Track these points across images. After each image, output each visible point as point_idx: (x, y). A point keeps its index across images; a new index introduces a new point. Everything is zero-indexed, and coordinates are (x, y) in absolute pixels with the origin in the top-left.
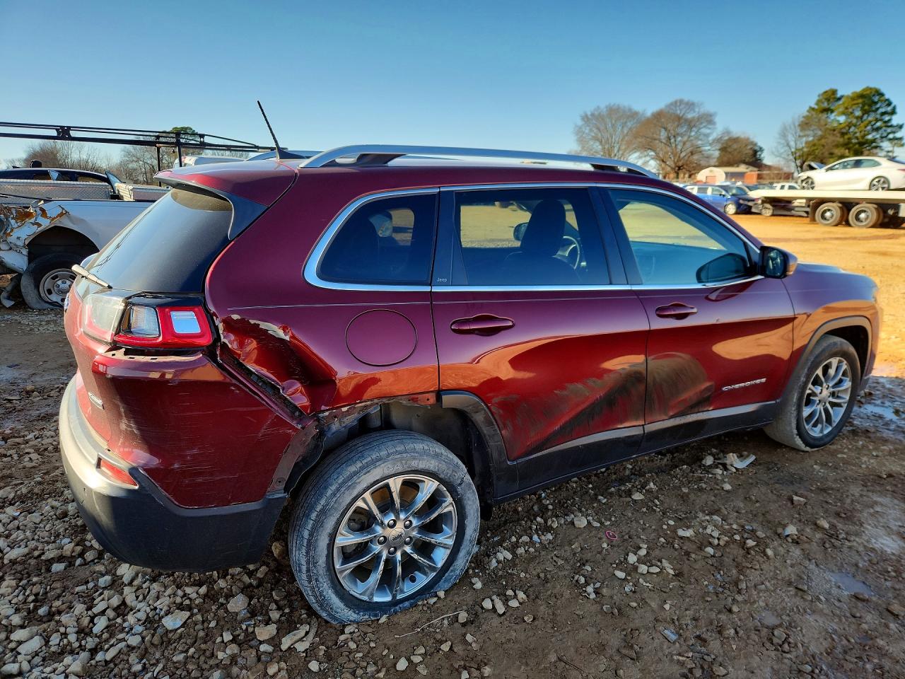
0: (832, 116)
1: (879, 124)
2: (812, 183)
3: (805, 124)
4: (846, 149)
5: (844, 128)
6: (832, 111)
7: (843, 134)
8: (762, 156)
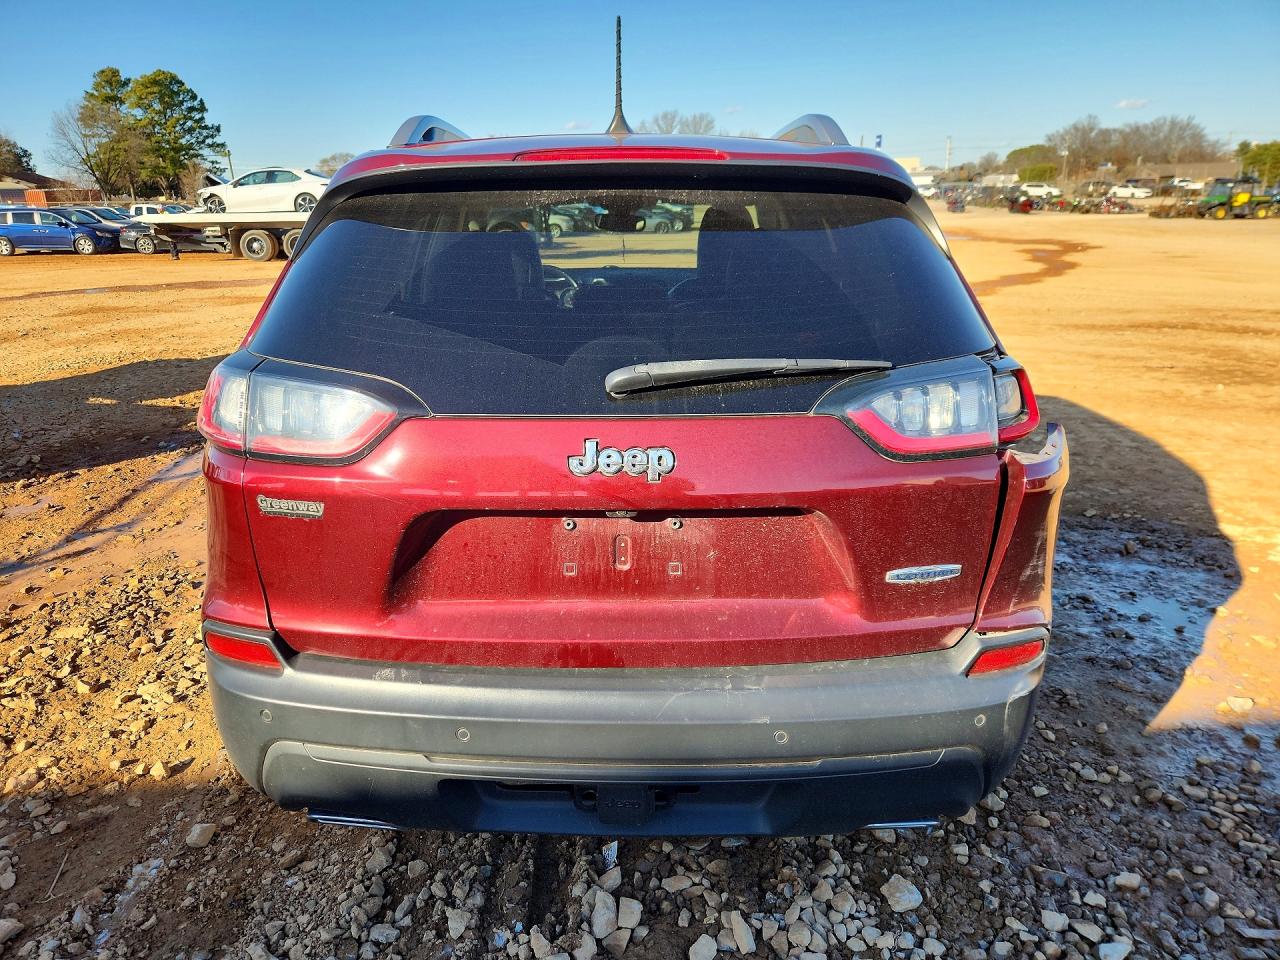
0: (124, 108)
1: (189, 123)
2: (221, 203)
3: (88, 118)
4: (158, 157)
5: (145, 127)
6: (122, 102)
7: (149, 136)
8: (31, 164)
